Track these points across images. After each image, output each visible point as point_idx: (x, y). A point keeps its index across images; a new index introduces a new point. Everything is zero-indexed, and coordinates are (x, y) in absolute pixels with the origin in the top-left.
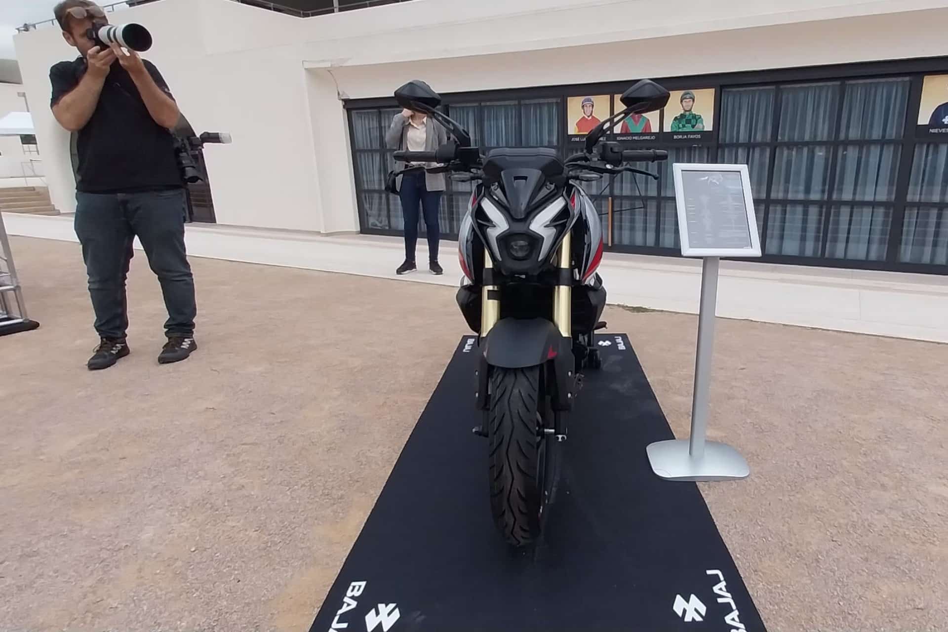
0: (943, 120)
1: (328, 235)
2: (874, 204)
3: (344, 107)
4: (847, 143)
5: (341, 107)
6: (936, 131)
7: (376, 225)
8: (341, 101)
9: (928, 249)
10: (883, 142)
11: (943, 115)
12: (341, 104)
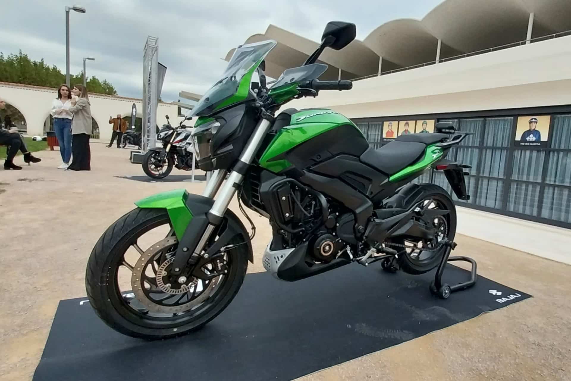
0: (527, 139)
2: (498, 179)
4: (487, 148)
6: (523, 144)
9: (521, 207)
10: (501, 149)
11: (526, 136)
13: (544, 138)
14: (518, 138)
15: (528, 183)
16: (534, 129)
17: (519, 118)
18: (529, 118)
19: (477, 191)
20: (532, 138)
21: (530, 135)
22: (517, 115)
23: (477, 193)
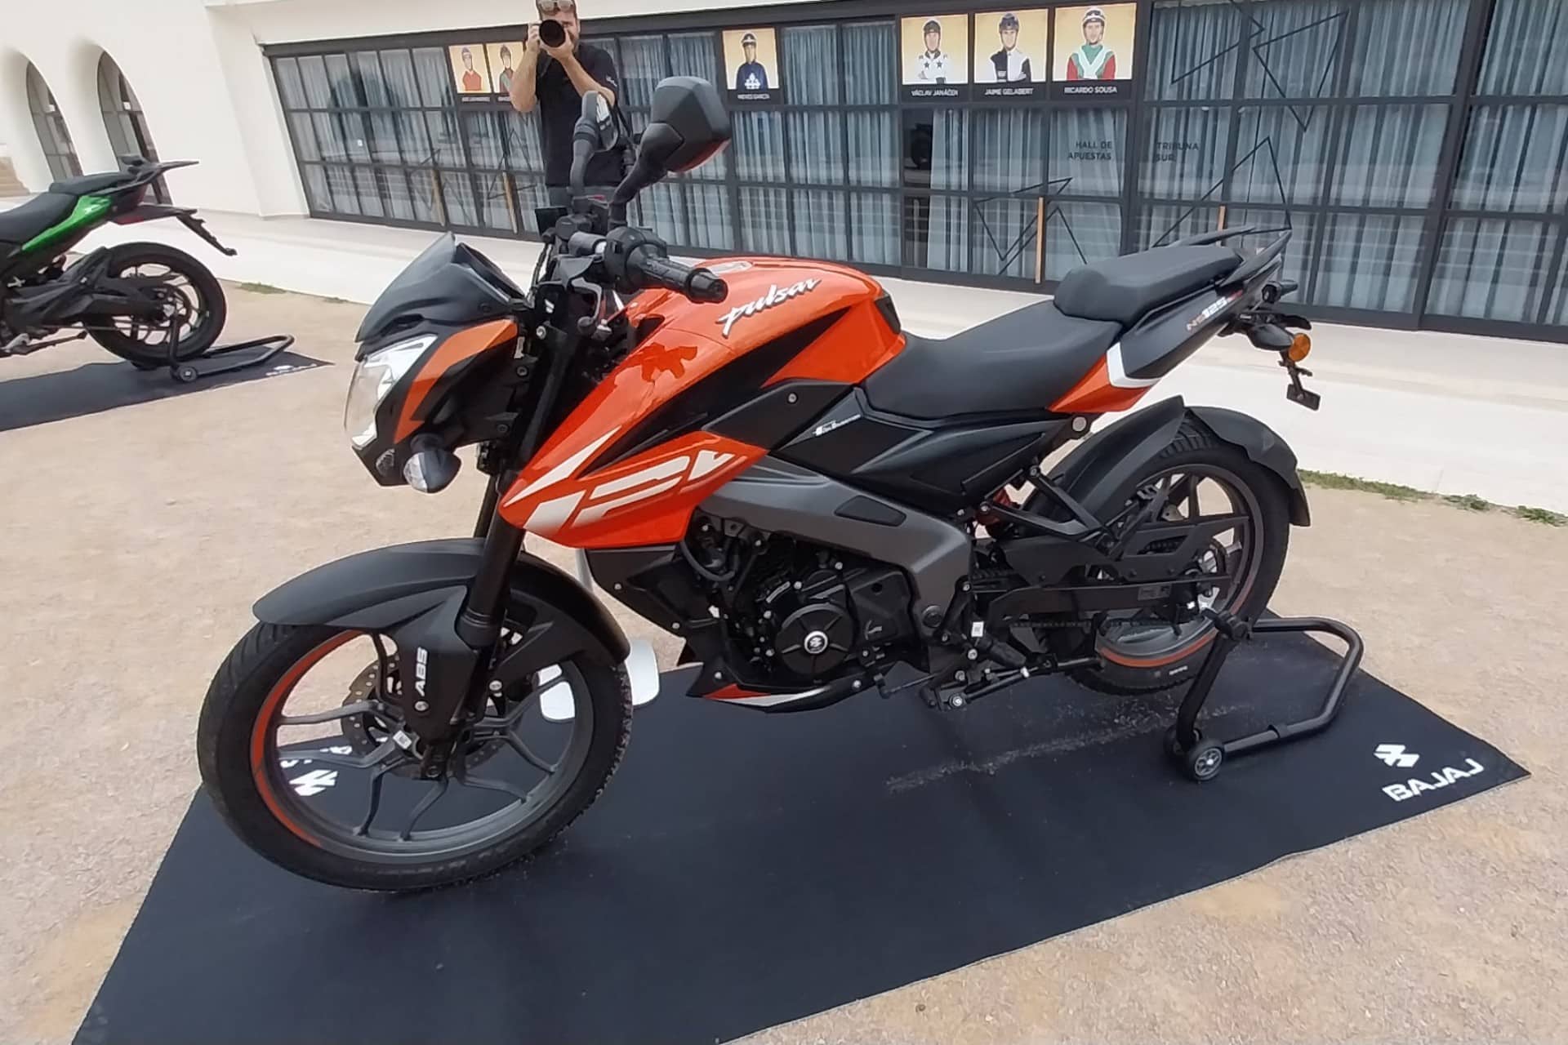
0: (745, 84)
1: (266, 218)
3: (264, 54)
5: (260, 55)
7: (324, 208)
8: (258, 48)
11: (744, 77)
12: (259, 51)
13: (773, 83)
14: (732, 85)
15: (765, 184)
16: (754, 62)
17: (725, 33)
18: (742, 33)
19: (686, 208)
20: (752, 83)
21: (749, 74)
22: (721, 27)
23: (687, 212)
